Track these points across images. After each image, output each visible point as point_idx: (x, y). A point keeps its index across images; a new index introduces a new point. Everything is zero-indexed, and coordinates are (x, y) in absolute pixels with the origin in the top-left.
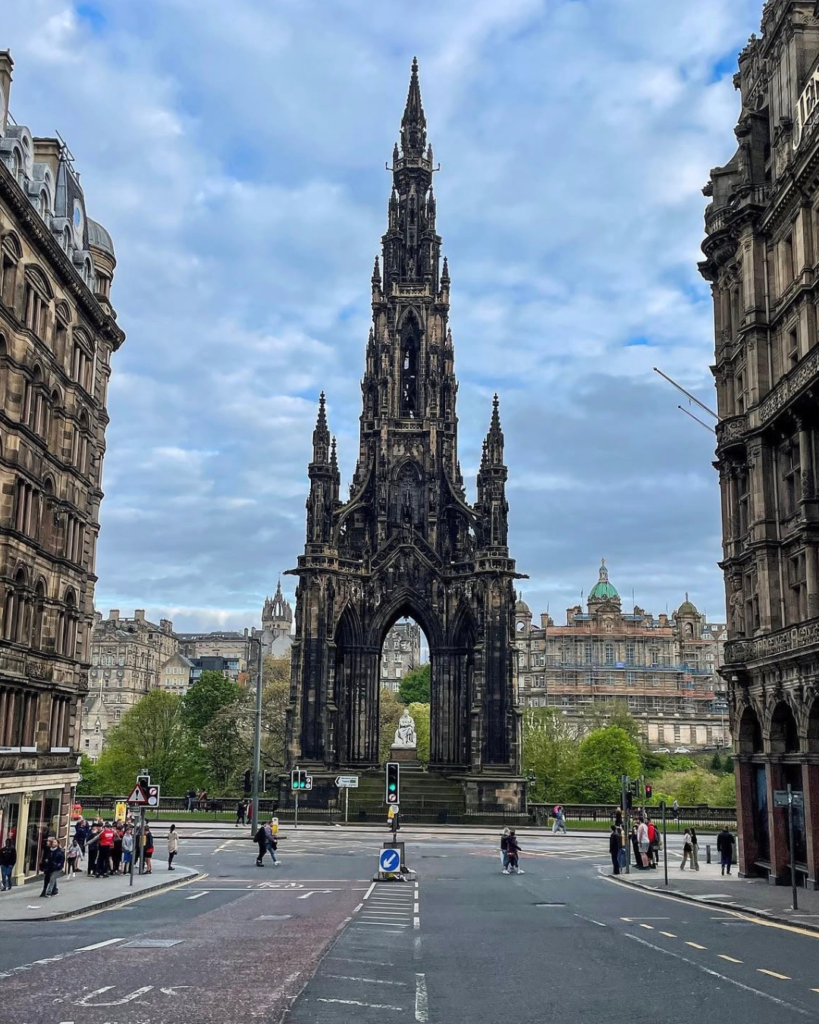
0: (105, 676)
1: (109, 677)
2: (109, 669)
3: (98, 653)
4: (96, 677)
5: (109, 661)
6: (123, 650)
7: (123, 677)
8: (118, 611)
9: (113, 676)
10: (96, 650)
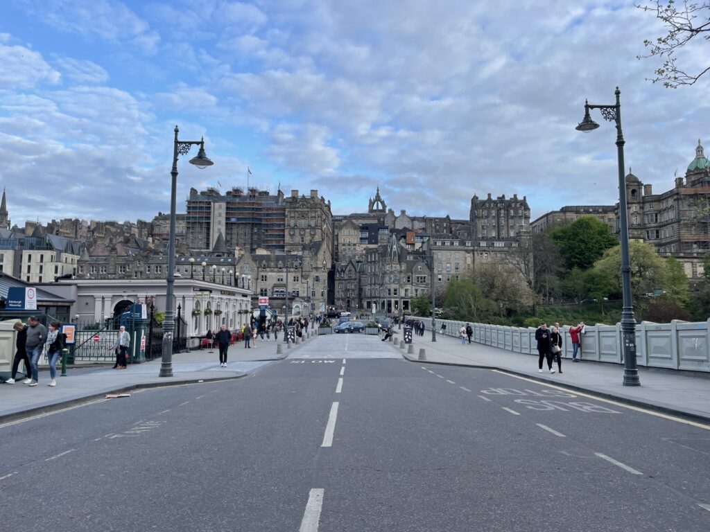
0: (300, 235)
1: (304, 235)
2: (304, 229)
3: (294, 217)
4: (294, 235)
5: (303, 223)
6: (313, 215)
7: (315, 234)
8: (297, 191)
9: (307, 234)
10: (292, 215)
